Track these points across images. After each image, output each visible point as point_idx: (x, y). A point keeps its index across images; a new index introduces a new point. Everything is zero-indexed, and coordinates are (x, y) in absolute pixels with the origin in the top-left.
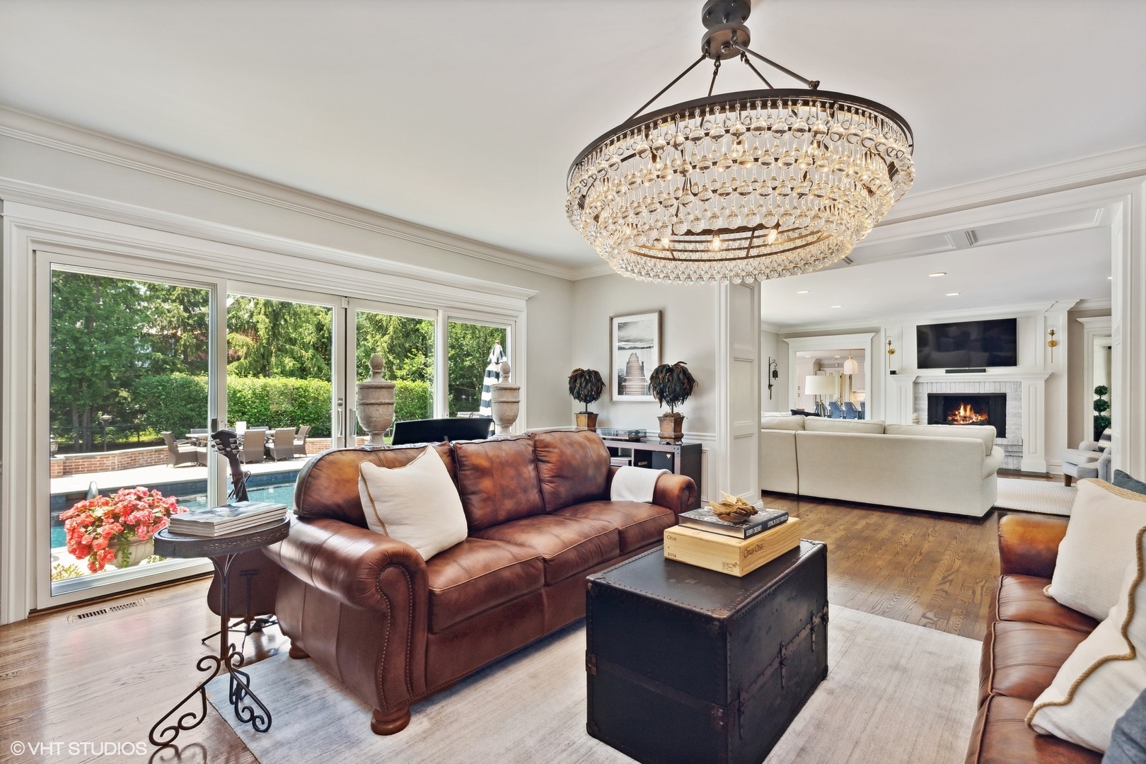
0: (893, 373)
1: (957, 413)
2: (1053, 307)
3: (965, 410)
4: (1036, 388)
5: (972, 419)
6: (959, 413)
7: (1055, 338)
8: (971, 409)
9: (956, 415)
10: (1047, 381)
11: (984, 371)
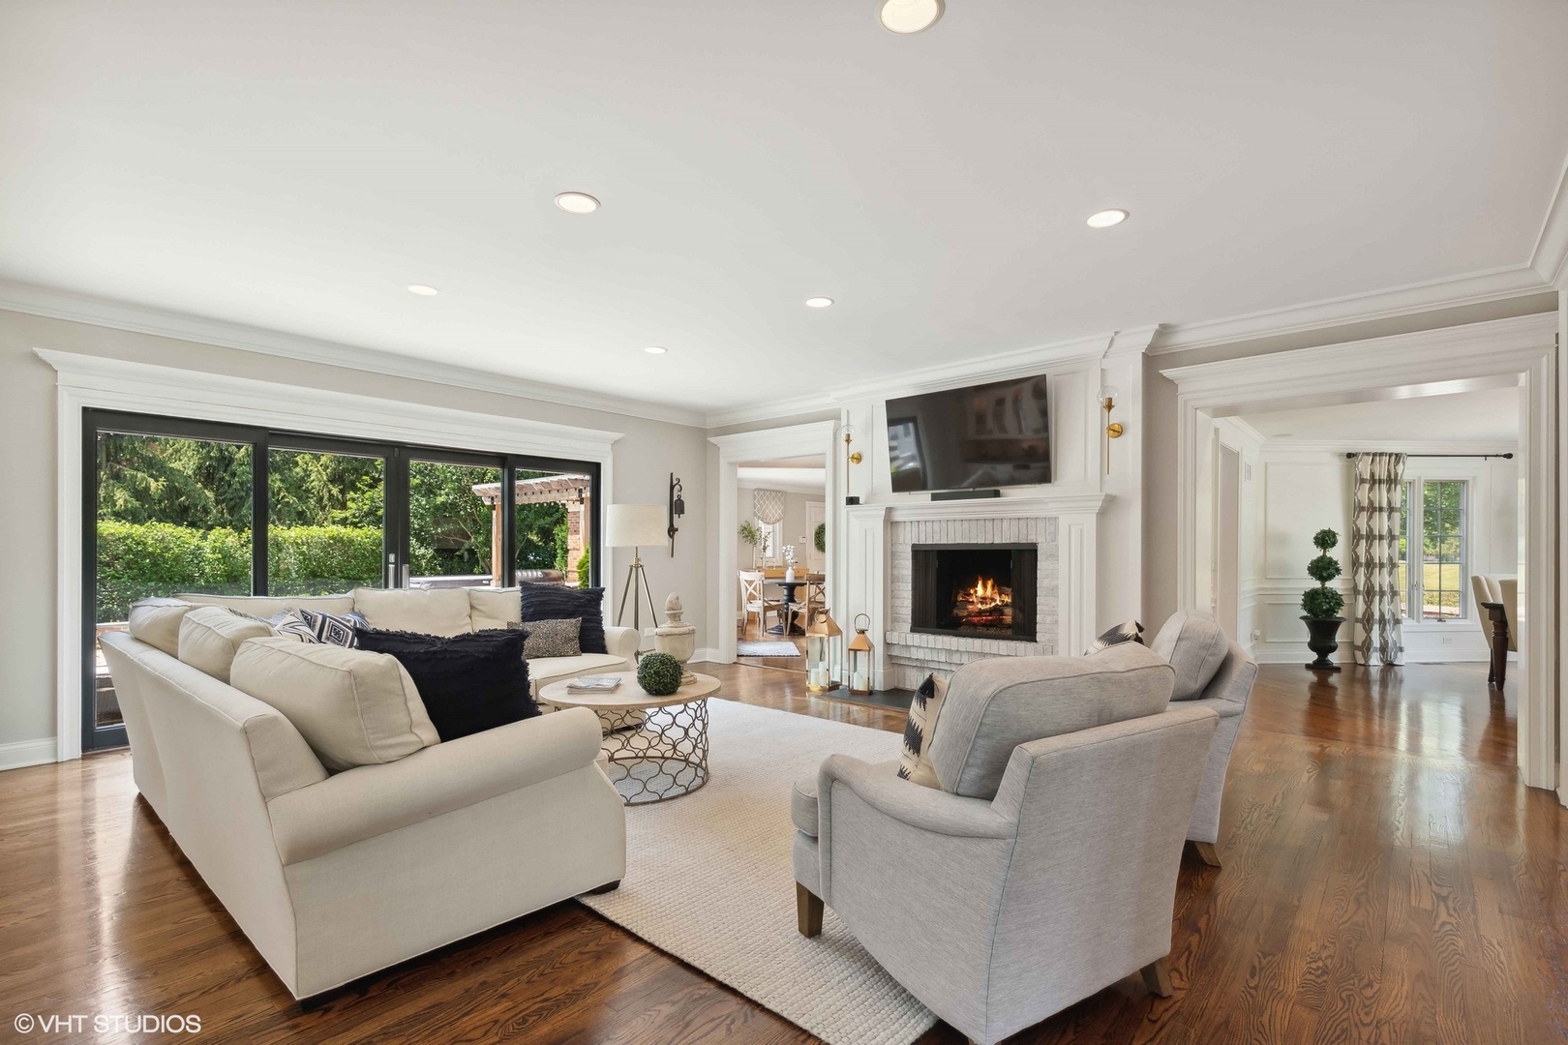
0: (852, 501)
1: (972, 592)
2: (1114, 346)
3: (985, 586)
4: (1081, 530)
5: (995, 601)
6: (976, 592)
7: (1115, 417)
8: (993, 587)
9: (970, 595)
10: (1102, 514)
11: (997, 494)
